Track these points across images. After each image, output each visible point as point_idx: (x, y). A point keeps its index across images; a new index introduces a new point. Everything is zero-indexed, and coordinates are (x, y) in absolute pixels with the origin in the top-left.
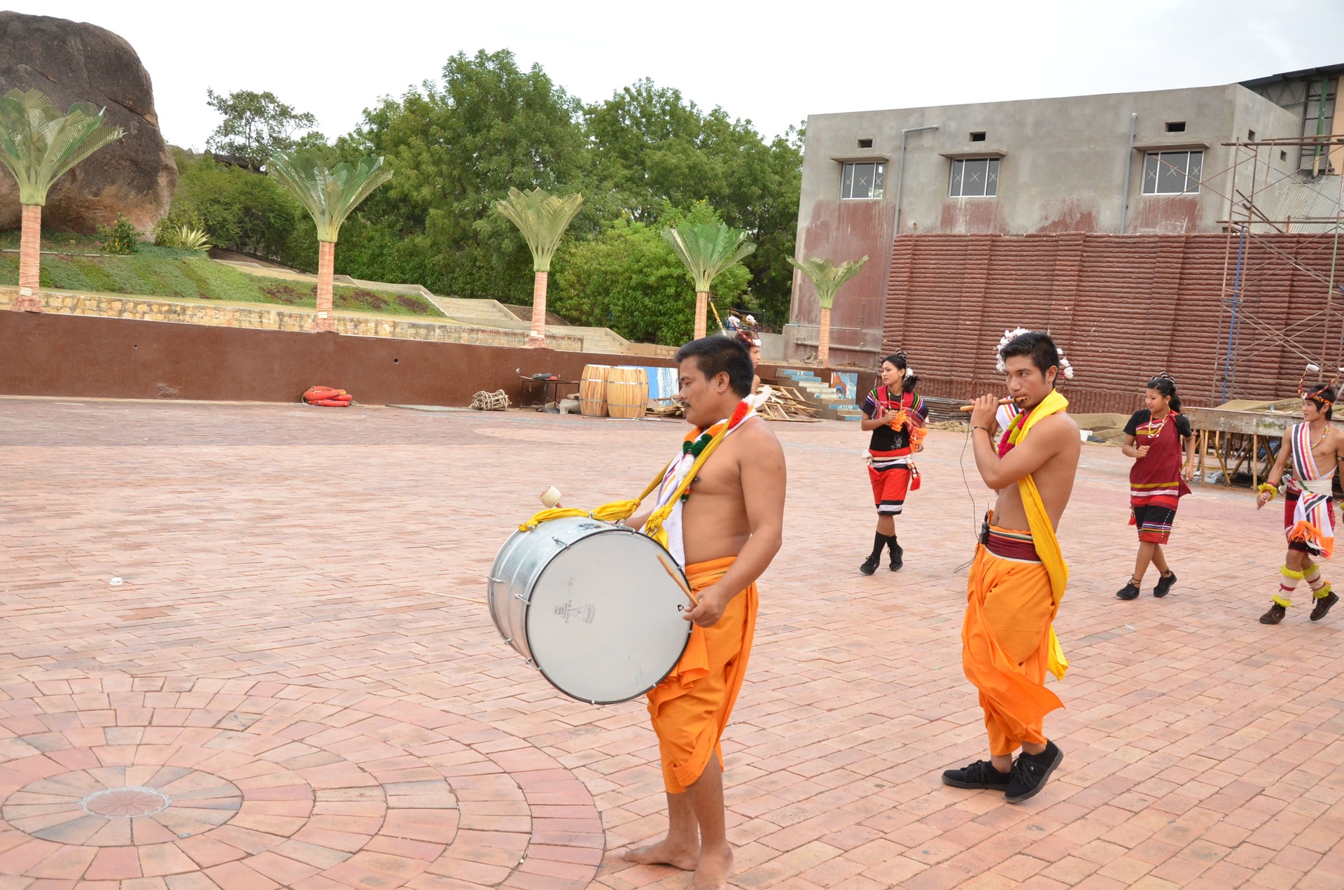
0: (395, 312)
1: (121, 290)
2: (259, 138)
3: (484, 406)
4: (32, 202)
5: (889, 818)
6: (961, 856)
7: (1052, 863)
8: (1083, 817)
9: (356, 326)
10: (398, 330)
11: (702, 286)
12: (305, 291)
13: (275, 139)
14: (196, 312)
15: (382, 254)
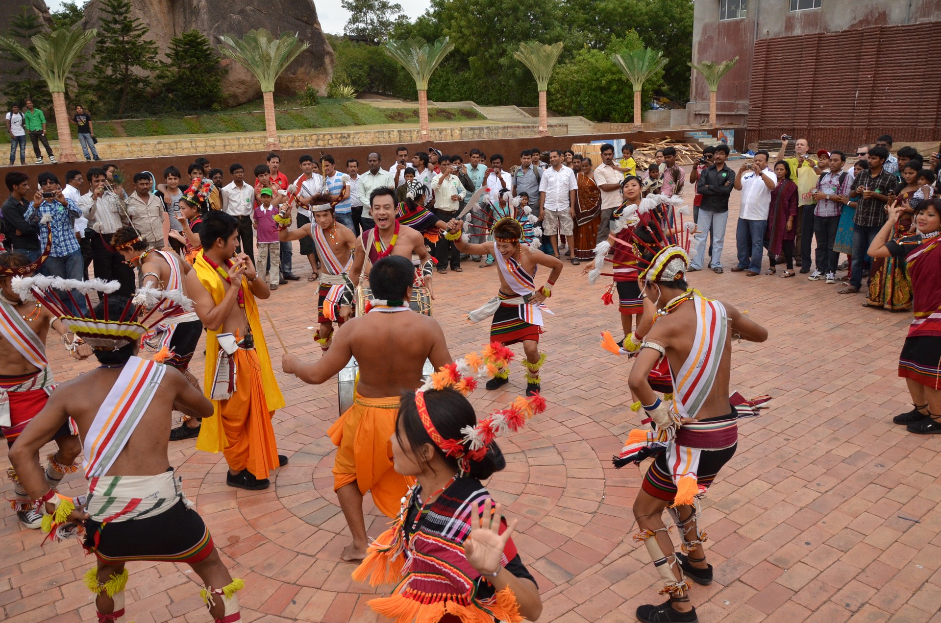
0: (460, 120)
1: (314, 127)
2: (372, 22)
4: (267, 90)
5: (795, 461)
6: (839, 486)
7: (891, 489)
8: (906, 457)
10: (463, 132)
11: (637, 88)
12: (410, 114)
13: (380, 22)
14: (355, 136)
15: (448, 85)
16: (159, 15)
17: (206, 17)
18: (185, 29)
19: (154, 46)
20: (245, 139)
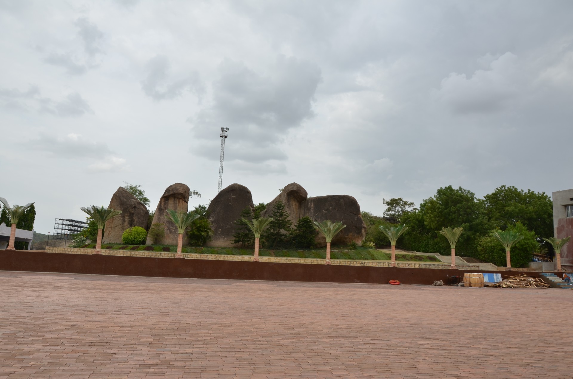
0: (426, 261)
1: (352, 259)
3: (436, 285)
4: (329, 242)
9: (409, 265)
10: (421, 266)
11: (508, 249)
12: (400, 257)
14: (367, 263)
15: (428, 244)
16: (294, 210)
17: (313, 211)
18: (304, 216)
19: (291, 222)
20: (320, 261)
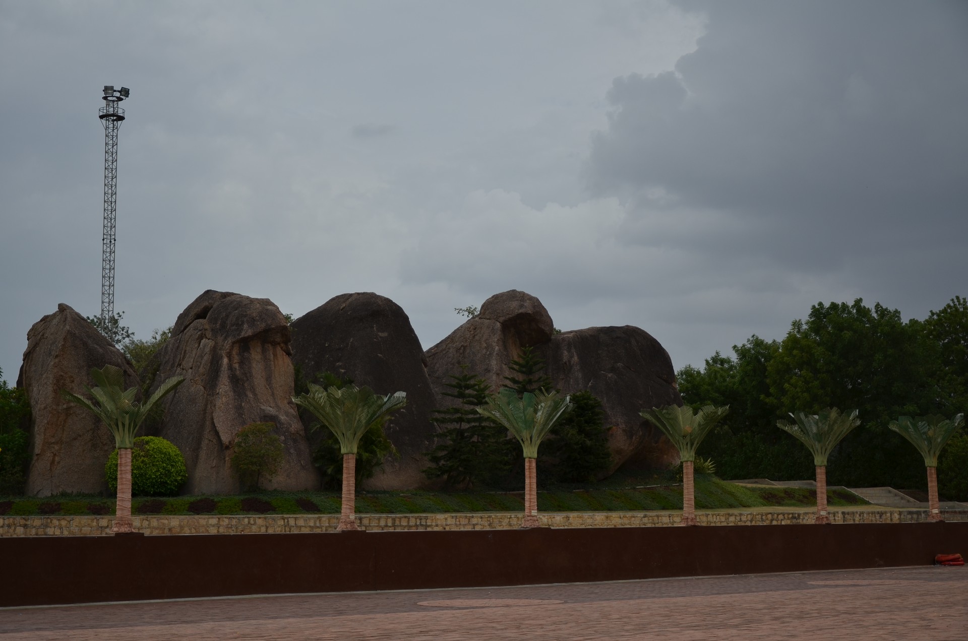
17: (580, 375)
